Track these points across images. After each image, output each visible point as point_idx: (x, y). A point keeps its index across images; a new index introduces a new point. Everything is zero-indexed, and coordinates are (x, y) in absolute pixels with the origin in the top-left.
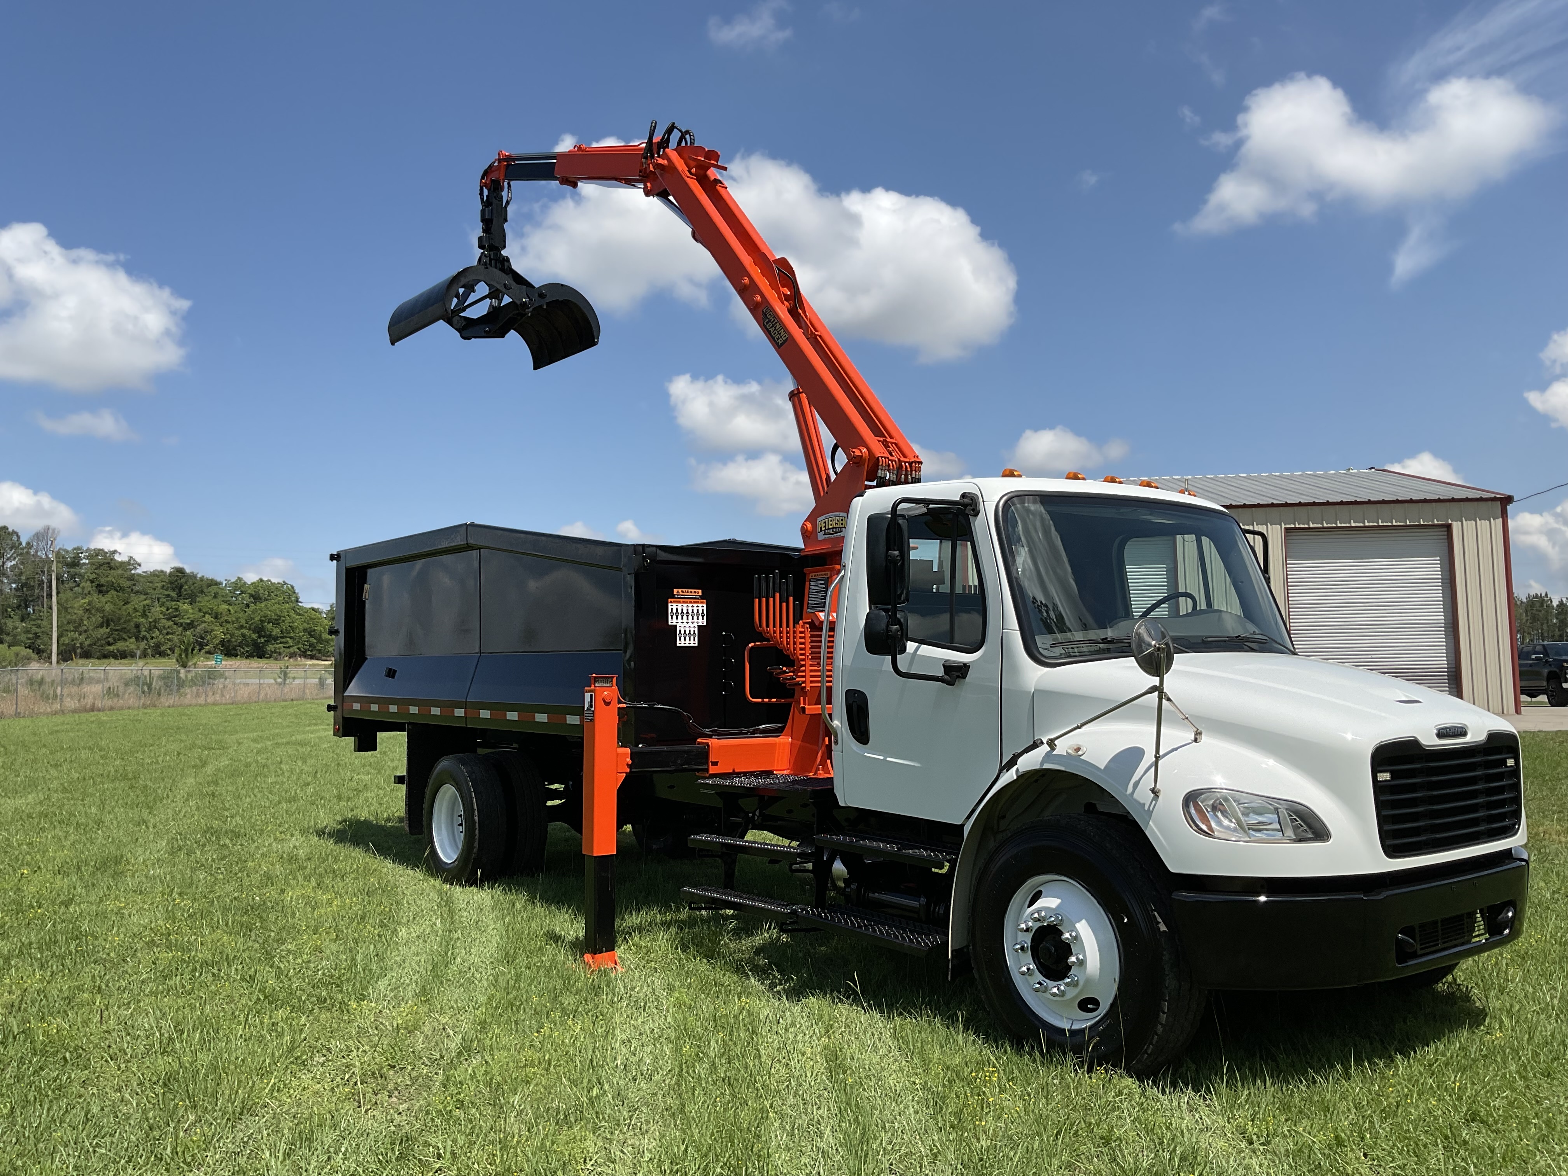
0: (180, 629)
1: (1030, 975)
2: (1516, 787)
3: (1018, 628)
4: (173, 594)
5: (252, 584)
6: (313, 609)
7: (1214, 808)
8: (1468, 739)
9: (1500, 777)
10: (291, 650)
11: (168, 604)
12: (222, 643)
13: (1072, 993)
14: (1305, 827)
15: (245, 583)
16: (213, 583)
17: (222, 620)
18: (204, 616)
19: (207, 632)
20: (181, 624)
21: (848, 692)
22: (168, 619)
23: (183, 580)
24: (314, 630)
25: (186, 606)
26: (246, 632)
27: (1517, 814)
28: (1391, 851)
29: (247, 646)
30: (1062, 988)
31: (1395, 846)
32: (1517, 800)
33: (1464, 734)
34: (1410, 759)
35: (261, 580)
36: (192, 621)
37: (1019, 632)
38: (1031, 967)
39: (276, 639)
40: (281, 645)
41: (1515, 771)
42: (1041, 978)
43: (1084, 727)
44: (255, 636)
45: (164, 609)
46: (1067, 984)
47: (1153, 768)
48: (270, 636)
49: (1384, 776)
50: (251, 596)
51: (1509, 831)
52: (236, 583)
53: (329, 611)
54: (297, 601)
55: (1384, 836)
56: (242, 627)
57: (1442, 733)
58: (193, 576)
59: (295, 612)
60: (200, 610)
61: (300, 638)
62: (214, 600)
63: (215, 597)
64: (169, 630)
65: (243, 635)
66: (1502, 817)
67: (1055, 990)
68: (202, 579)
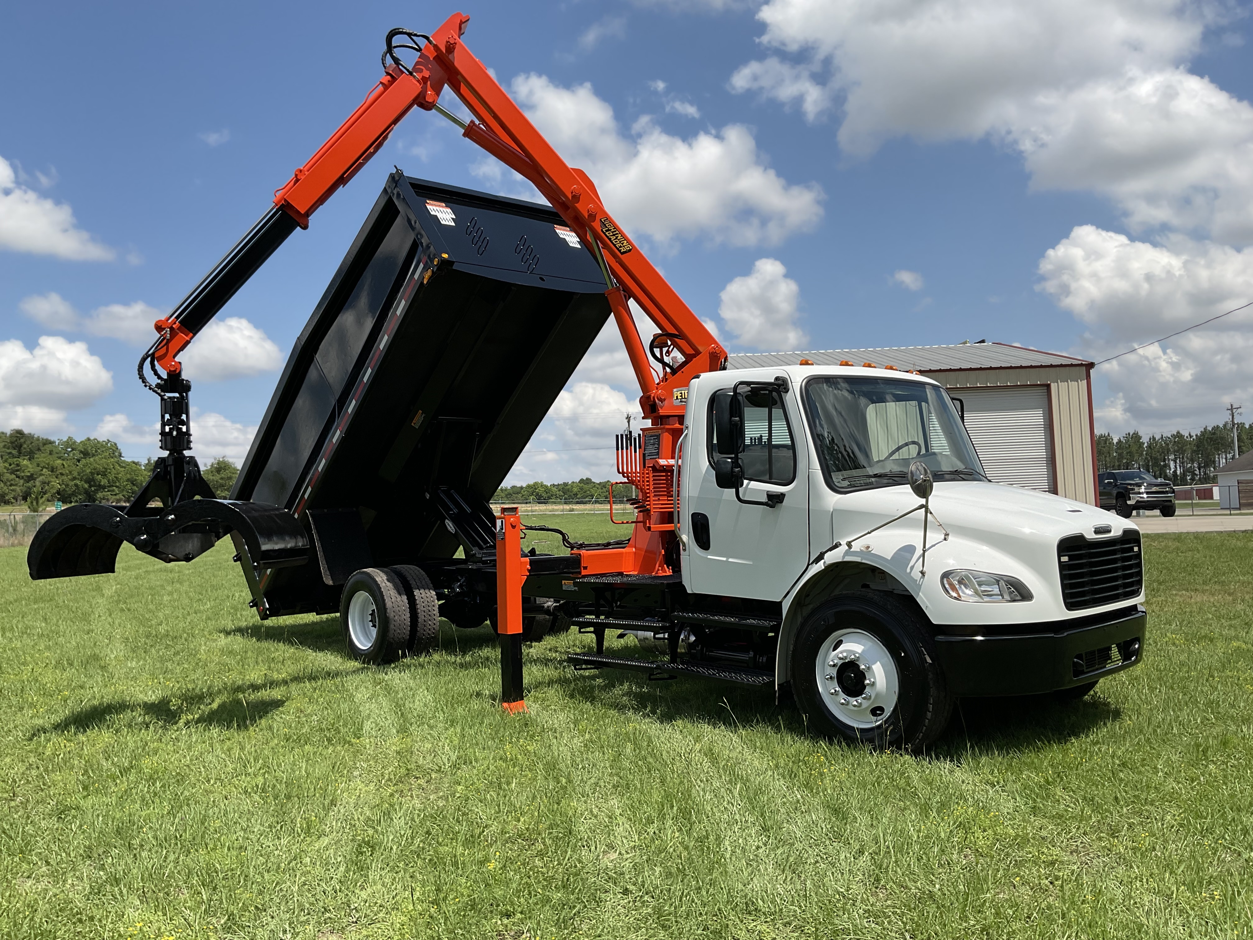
0: (22, 481)
1: (837, 695)
2: (1139, 565)
3: (819, 468)
4: (14, 452)
5: (81, 442)
6: (134, 462)
7: (960, 582)
8: (1112, 534)
9: (1129, 559)
10: (117, 497)
11: (10, 460)
12: (58, 492)
13: (866, 704)
14: (1016, 593)
15: (75, 442)
16: (47, 442)
17: (58, 472)
18: (42, 470)
19: (45, 483)
20: (23, 477)
21: (693, 515)
22: (11, 473)
23: (22, 440)
24: (136, 480)
25: (25, 462)
26: (78, 482)
27: (1140, 583)
28: (1070, 606)
29: (80, 494)
30: (859, 701)
31: (1071, 603)
32: (1140, 573)
33: (1110, 531)
34: (1079, 548)
35: (89, 439)
36: (32, 475)
37: (820, 471)
38: (837, 689)
39: (104, 487)
40: (109, 493)
41: (1138, 555)
42: (845, 696)
43: (873, 533)
44: (86, 486)
45: (7, 465)
46: (864, 698)
47: (921, 559)
48: (100, 485)
49: (1065, 559)
50: (81, 452)
51: (1134, 593)
52: (67, 442)
53: (147, 464)
54: (120, 456)
55: (1065, 596)
56: (74, 479)
57: (1098, 531)
58: (30, 437)
59: (119, 465)
60: (38, 465)
61: (124, 487)
62: (50, 456)
63: (50, 454)
64: (13, 482)
65: (76, 485)
66: (1131, 584)
67: (855, 703)
68: (38, 439)
